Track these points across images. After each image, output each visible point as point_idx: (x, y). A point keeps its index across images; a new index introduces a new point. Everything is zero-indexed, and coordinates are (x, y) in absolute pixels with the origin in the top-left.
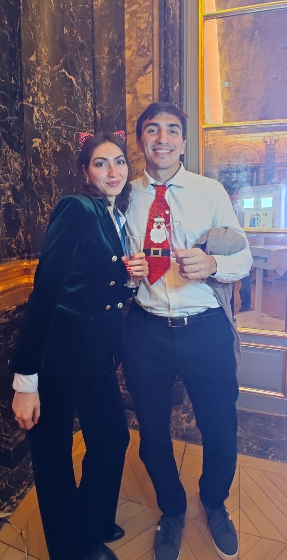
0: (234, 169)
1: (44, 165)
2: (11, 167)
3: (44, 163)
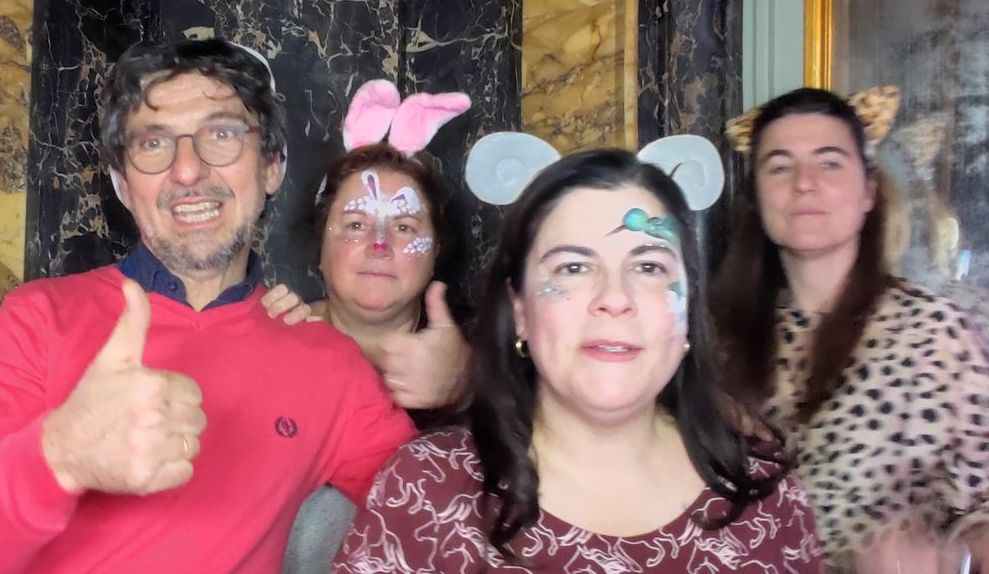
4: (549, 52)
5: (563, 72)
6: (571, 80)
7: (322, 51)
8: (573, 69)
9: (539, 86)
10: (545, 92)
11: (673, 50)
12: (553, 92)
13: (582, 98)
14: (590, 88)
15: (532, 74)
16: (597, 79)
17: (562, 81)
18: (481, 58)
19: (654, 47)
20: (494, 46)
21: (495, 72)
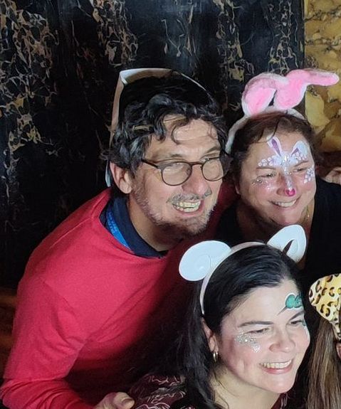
1: (105, 38)
2: (26, 55)
3: (103, 32)
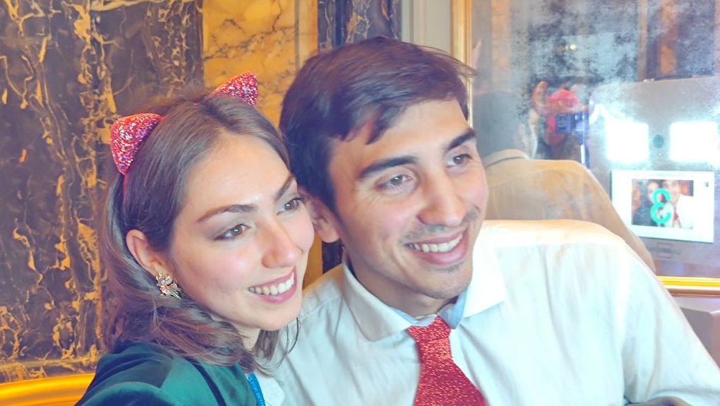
0: (576, 70)
4: (230, 17)
5: (245, 38)
6: (252, 47)
7: (13, 11)
8: (254, 36)
9: (221, 50)
10: (227, 57)
11: (350, 27)
12: (234, 57)
13: (263, 65)
14: (271, 56)
15: (214, 38)
16: (278, 48)
17: (242, 47)
18: (169, 21)
19: (332, 23)
20: (181, 9)
21: (183, 36)
